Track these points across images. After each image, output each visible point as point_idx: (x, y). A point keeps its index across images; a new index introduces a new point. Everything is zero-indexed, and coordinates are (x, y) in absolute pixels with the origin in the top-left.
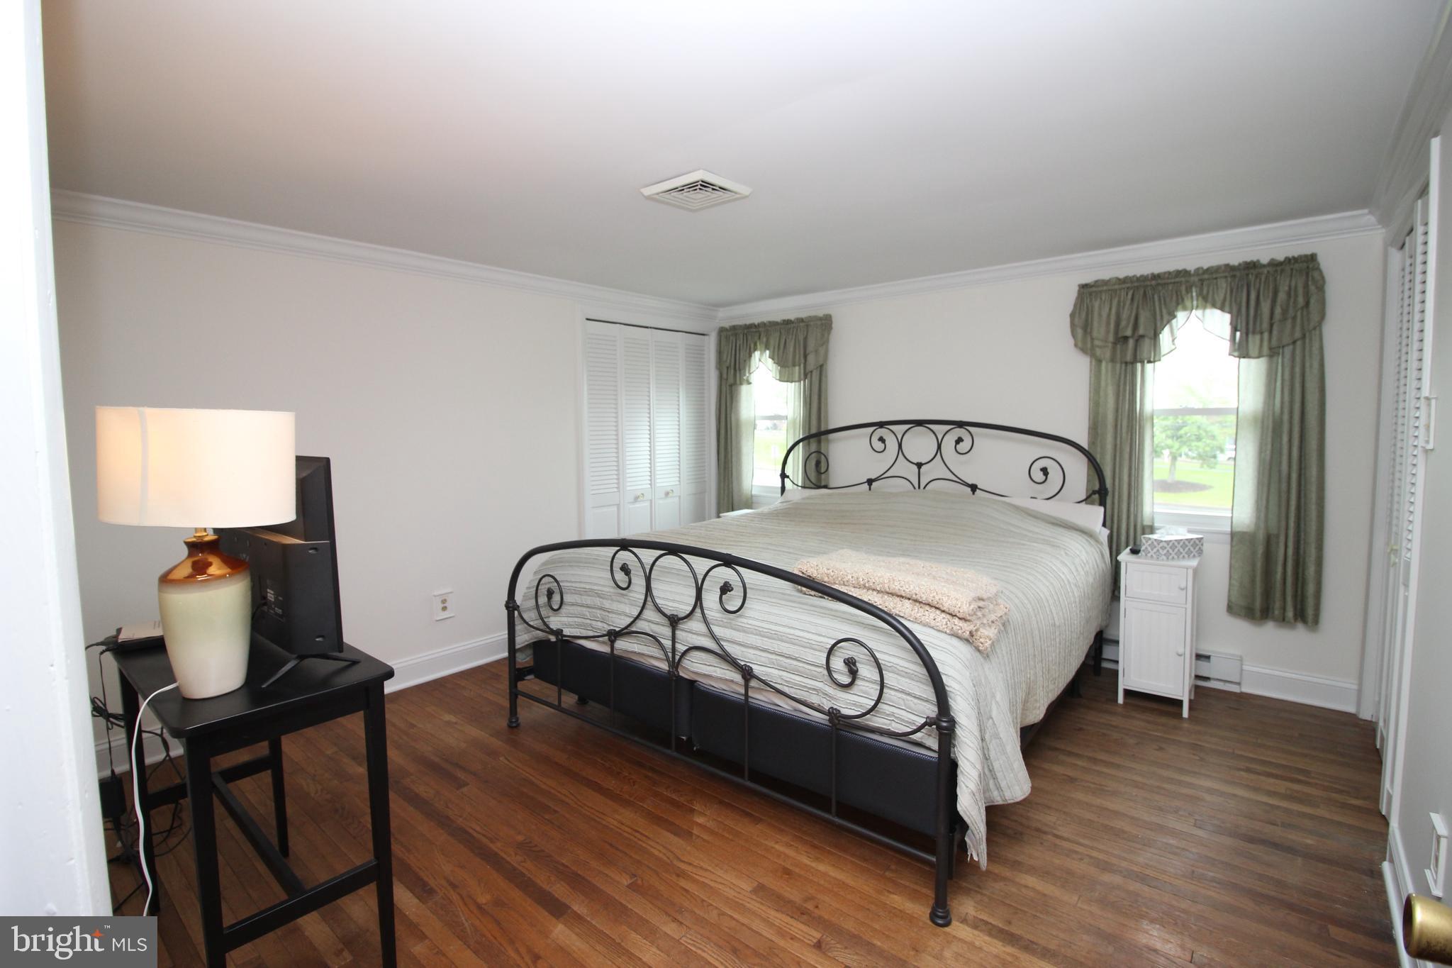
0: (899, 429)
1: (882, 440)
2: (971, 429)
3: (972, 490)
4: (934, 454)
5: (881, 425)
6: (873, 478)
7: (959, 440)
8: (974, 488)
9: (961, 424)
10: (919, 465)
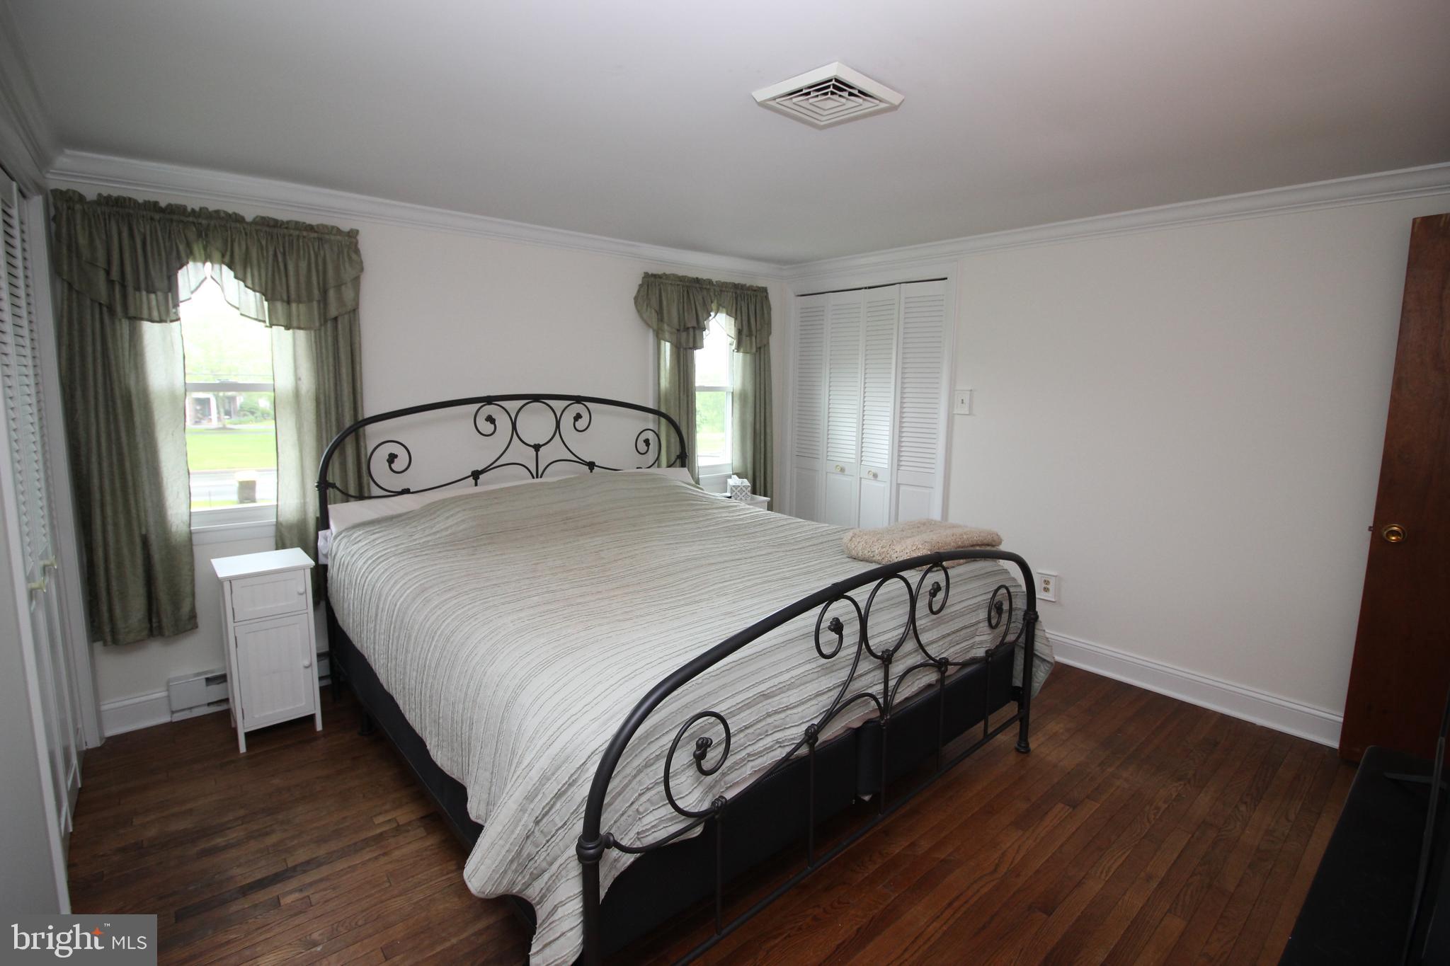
0: (512, 406)
1: (490, 419)
2: (589, 404)
3: (589, 469)
4: (552, 434)
5: (489, 400)
6: (480, 469)
7: (578, 417)
8: (591, 465)
9: (578, 399)
10: (537, 448)
